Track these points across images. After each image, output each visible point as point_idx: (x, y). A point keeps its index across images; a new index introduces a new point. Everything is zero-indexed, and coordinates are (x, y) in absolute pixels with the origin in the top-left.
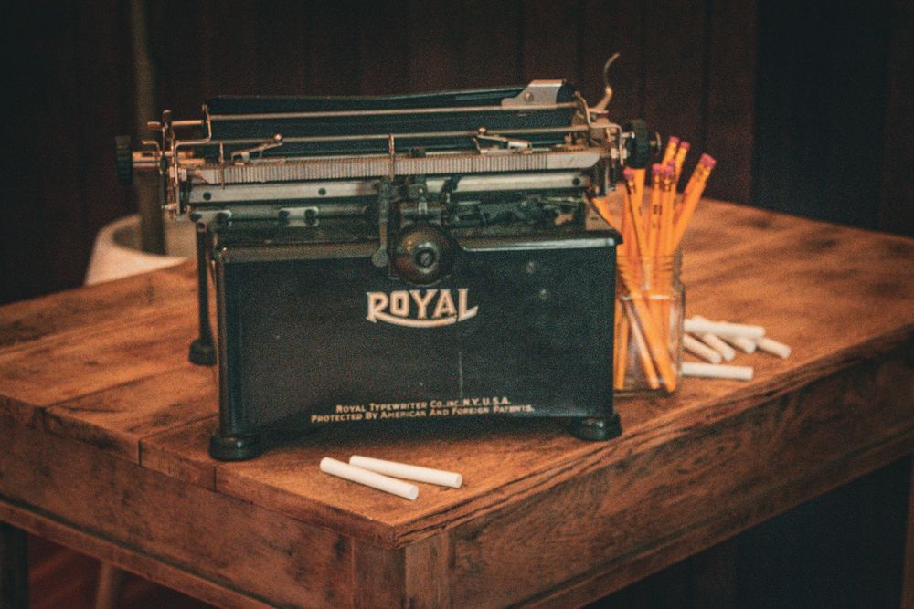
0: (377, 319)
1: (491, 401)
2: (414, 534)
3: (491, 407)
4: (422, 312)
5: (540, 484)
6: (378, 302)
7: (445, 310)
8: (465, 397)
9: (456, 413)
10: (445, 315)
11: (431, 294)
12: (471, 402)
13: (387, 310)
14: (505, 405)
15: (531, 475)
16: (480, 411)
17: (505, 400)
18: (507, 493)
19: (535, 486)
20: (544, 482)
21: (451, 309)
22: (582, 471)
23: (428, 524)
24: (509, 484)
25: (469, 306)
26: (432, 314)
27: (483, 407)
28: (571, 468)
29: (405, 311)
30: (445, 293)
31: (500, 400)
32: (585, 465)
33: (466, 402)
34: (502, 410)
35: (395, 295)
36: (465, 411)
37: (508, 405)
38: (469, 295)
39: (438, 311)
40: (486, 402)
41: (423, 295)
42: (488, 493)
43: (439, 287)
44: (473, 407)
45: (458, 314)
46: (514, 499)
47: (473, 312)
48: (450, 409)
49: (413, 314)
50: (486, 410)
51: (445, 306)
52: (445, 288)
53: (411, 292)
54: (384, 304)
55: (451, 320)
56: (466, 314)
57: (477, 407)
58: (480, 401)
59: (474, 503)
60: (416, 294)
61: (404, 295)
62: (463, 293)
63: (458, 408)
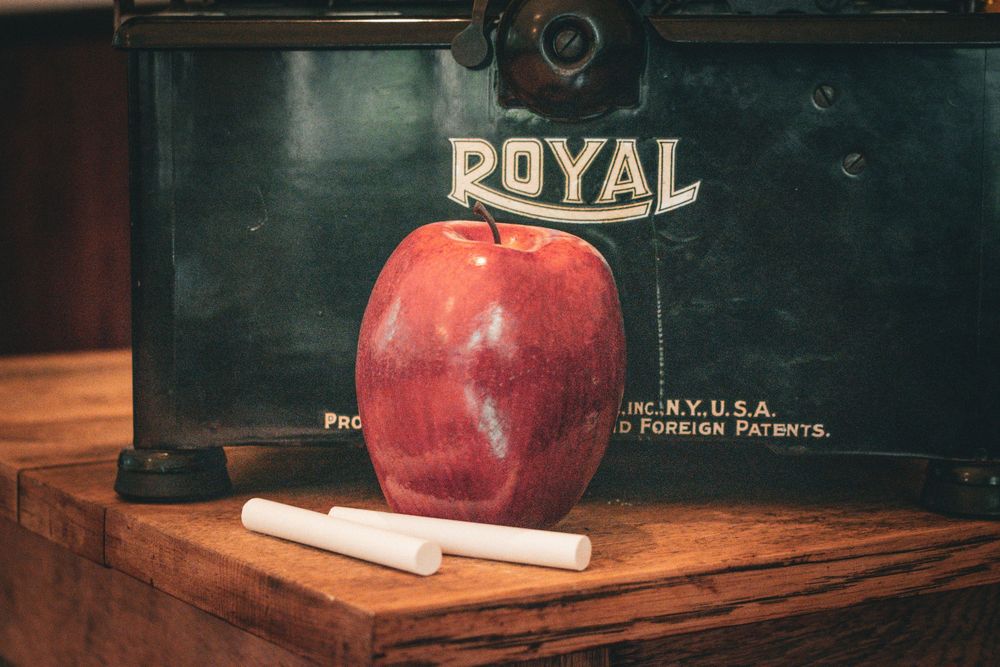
0: (472, 201)
1: (730, 408)
2: (436, 648)
3: (730, 423)
4: (573, 190)
5: (822, 590)
6: (474, 160)
7: (624, 188)
8: (671, 394)
9: (648, 431)
10: (624, 199)
11: (593, 146)
12: (684, 407)
13: (494, 181)
14: (761, 419)
15: (794, 562)
16: (705, 429)
17: (762, 408)
18: (727, 595)
19: (809, 592)
20: (835, 587)
21: (638, 185)
22: (938, 581)
23: (485, 628)
24: (731, 570)
25: (681, 182)
26: (596, 194)
27: (711, 419)
28: (906, 568)
29: (534, 184)
30: (626, 147)
31: (751, 408)
32: (949, 566)
33: (673, 406)
34: (755, 429)
35: (514, 147)
36: (670, 427)
37: (771, 421)
38: (681, 153)
39: (610, 188)
40: (717, 408)
41: (575, 150)
42: (672, 582)
43: (613, 132)
44: (688, 418)
45: (654, 197)
46: (749, 613)
47: (688, 195)
48: (636, 419)
49: (553, 190)
50: (719, 428)
51: (625, 177)
52: (626, 135)
53: (548, 140)
54: (486, 167)
55: (639, 212)
56: (674, 199)
57: (699, 420)
58: (705, 407)
59: (628, 599)
60: (559, 146)
61: (532, 147)
62: (667, 149)
63: (655, 418)
